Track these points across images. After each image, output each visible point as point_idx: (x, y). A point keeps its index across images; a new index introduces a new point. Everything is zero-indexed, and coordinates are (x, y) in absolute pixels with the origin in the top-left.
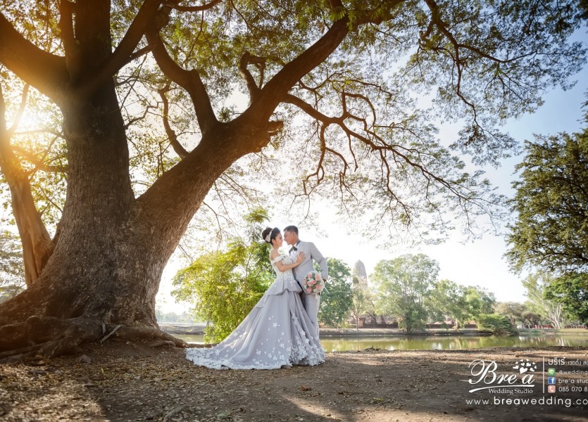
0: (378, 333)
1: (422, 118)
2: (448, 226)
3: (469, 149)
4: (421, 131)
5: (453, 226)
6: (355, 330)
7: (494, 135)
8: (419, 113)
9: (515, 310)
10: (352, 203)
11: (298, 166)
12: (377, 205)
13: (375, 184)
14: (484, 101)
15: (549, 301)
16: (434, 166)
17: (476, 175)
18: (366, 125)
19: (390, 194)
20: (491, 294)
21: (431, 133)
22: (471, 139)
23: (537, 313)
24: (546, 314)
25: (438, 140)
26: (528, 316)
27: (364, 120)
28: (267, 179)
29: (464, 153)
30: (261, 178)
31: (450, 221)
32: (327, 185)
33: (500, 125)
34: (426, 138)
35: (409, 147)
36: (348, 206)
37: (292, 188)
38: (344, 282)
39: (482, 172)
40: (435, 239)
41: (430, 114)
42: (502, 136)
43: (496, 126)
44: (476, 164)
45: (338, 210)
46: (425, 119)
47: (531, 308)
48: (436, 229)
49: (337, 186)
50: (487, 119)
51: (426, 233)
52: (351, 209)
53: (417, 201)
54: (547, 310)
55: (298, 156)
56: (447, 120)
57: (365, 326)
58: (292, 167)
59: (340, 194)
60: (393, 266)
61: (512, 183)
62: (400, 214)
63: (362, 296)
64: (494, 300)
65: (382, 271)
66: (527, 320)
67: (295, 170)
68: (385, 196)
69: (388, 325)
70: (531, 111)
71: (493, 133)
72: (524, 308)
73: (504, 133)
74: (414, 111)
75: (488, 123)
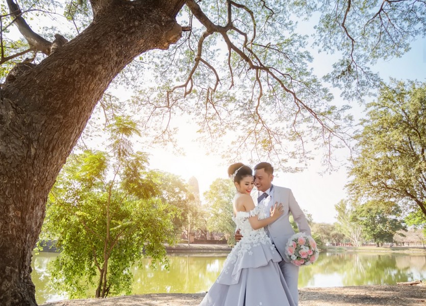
0: (208, 249)
1: (298, 43)
2: (308, 155)
3: (339, 83)
4: (295, 56)
5: (312, 156)
6: (187, 245)
7: (364, 73)
8: (296, 38)
9: (326, 230)
10: (214, 121)
11: (163, 74)
12: (240, 127)
13: (241, 104)
14: (361, 37)
15: (353, 223)
16: (303, 94)
17: (342, 109)
18: (246, 41)
19: (256, 117)
20: (309, 216)
21: (304, 60)
22: (343, 73)
23: (343, 233)
24: (349, 234)
25: (312, 69)
26: (335, 236)
27: (245, 35)
28: (125, 84)
29: (335, 86)
30: (118, 83)
31: (311, 151)
32: (189, 100)
33: (371, 63)
34: (299, 65)
35: (284, 72)
36: (210, 124)
37: (152, 98)
38: (180, 198)
39: (348, 107)
40: (294, 167)
41: (306, 41)
42: (372, 75)
43: (368, 64)
44: (344, 99)
45: (199, 128)
46: (301, 45)
47: (339, 229)
48: (295, 158)
49: (202, 102)
50: (361, 56)
51: (285, 161)
52: (213, 128)
53: (281, 128)
54: (350, 231)
55: (163, 63)
56: (325, 50)
57: (196, 241)
58: (156, 74)
59: (204, 111)
60: (228, 185)
61: (360, 120)
62: (261, 139)
63: (196, 213)
64: (311, 221)
65: (217, 189)
66: (333, 239)
67: (159, 78)
68: (250, 119)
69: (218, 241)
70: (398, 55)
71: (365, 71)
72: (333, 228)
73: (374, 73)
74: (291, 34)
75: (361, 60)
